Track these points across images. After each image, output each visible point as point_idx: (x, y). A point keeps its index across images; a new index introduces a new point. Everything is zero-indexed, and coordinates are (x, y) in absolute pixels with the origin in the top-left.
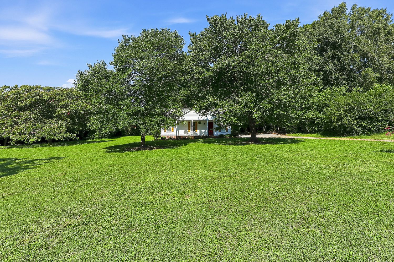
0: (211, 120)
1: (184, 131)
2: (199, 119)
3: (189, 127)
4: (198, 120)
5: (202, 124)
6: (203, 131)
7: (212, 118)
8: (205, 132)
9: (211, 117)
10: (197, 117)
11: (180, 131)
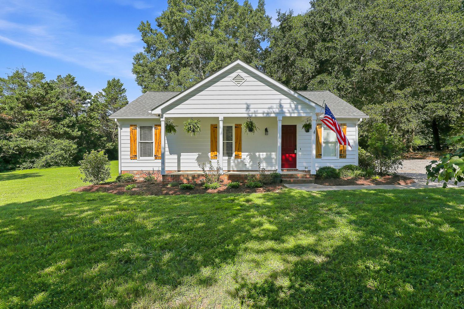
0: (293, 115)
1: (195, 155)
2: (252, 111)
3: (212, 141)
4: (246, 115)
5: (259, 132)
6: (263, 155)
7: (296, 108)
8: (268, 160)
9: (293, 106)
10: (245, 106)
11: (184, 156)
